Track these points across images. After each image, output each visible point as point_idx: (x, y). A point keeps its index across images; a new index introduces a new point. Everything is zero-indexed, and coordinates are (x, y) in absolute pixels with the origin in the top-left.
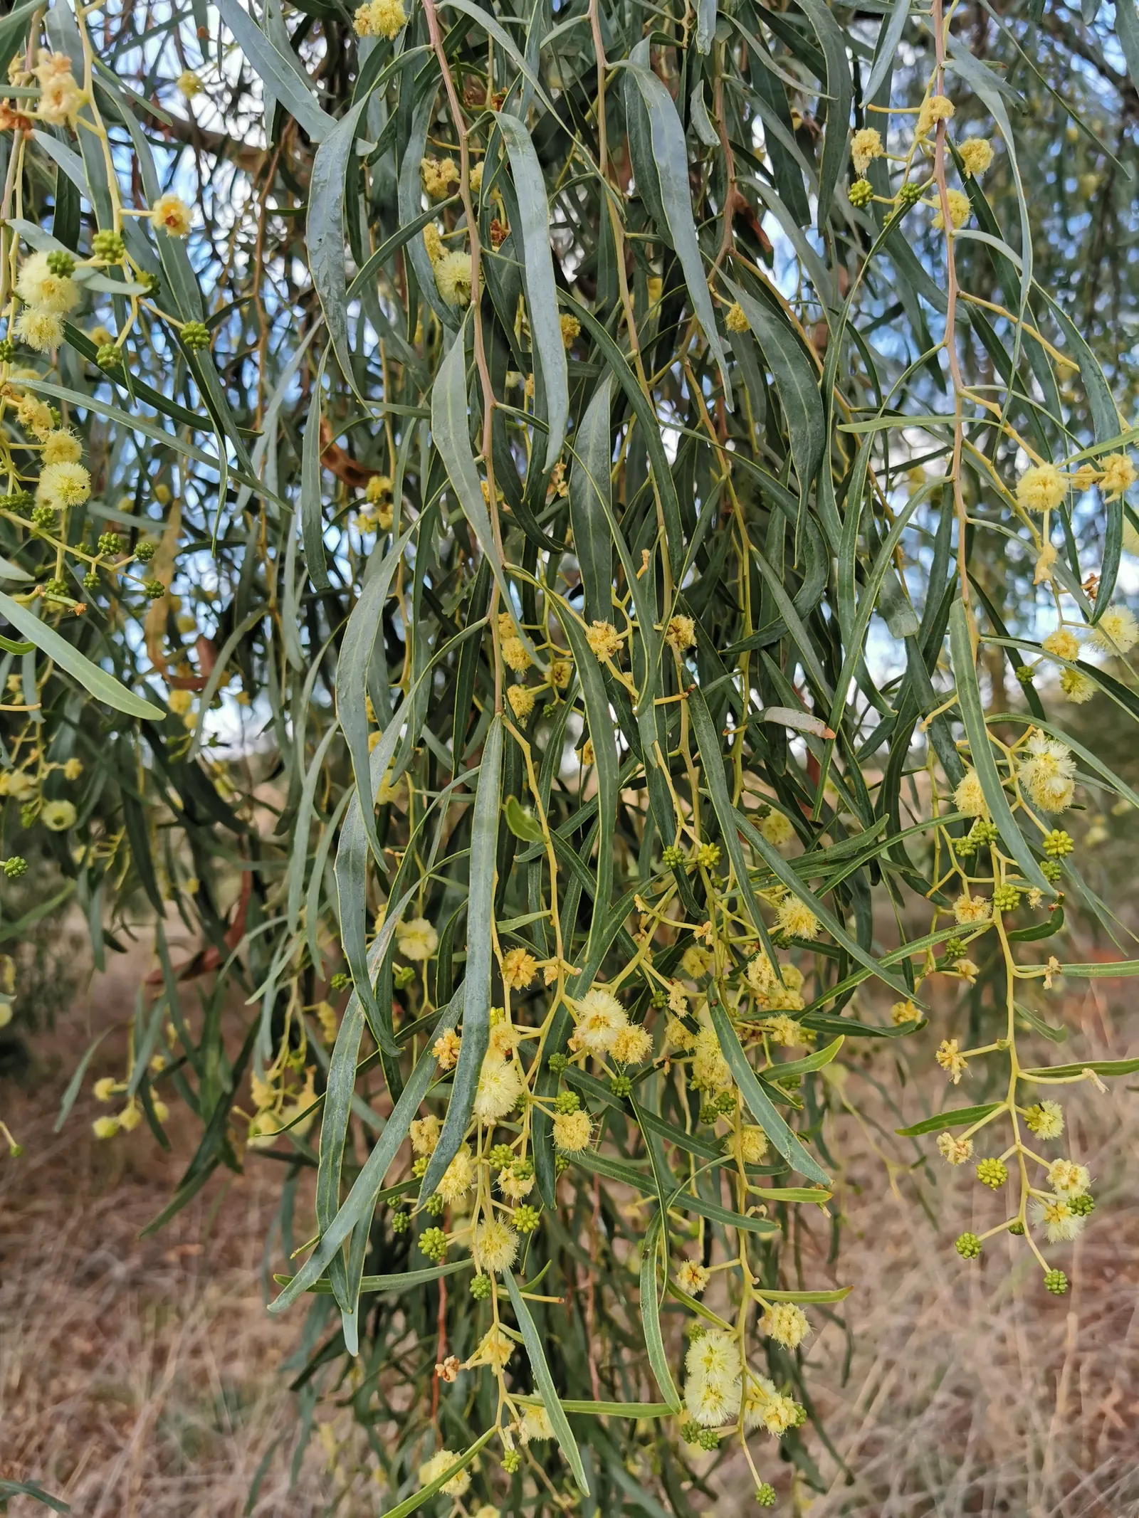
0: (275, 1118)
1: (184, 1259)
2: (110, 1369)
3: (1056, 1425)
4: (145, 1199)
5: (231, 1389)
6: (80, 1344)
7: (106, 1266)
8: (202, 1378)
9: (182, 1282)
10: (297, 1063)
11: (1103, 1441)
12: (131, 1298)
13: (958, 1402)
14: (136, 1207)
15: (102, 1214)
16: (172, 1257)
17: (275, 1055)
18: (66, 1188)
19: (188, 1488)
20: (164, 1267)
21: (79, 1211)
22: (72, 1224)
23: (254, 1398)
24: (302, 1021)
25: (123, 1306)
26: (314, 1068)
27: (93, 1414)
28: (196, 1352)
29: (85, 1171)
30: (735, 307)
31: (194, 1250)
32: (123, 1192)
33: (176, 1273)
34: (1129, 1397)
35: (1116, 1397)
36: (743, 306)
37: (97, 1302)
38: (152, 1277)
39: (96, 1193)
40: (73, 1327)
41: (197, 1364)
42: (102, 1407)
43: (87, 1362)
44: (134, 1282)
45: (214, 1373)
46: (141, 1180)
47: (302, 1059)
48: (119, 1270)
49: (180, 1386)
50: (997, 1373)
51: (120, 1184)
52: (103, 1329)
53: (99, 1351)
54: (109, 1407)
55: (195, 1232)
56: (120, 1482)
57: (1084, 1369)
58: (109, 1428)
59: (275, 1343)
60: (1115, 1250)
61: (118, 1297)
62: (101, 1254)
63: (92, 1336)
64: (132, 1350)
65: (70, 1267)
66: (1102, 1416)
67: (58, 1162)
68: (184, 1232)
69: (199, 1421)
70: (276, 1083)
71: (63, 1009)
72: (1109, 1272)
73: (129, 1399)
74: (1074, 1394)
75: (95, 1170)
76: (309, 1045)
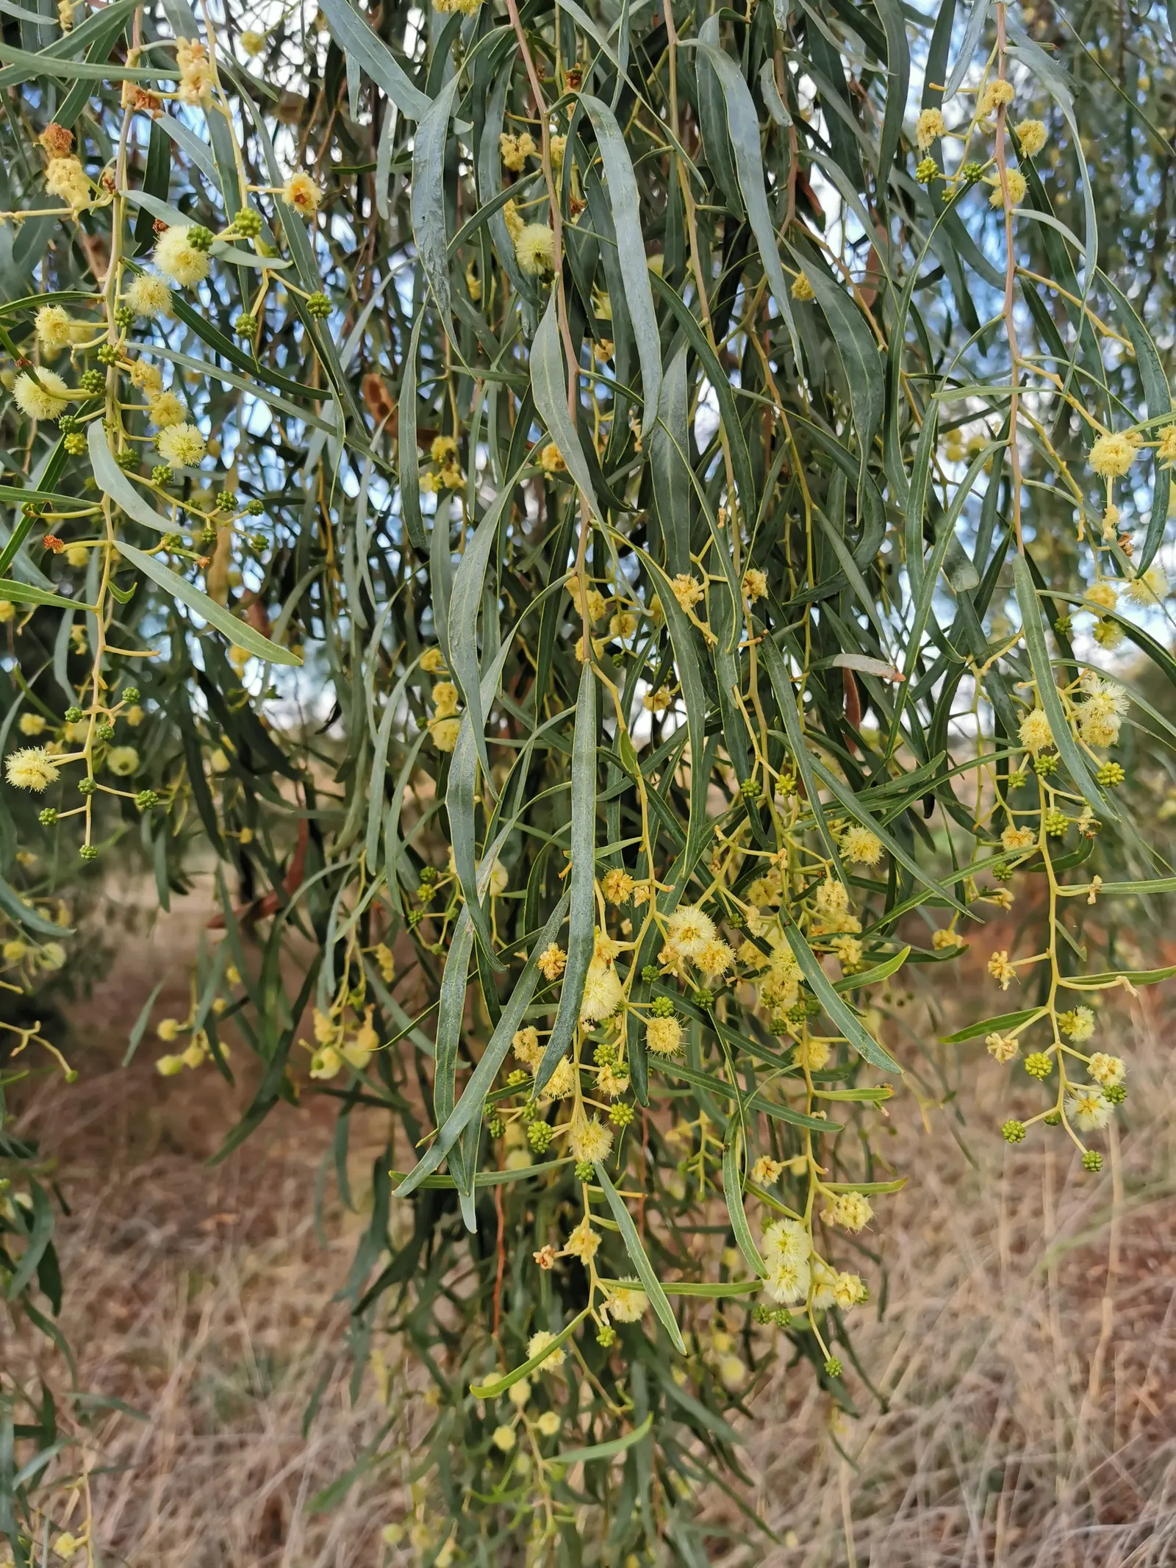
0: (337, 1052)
1: (221, 1226)
2: (144, 1332)
3: (1087, 1408)
4: (182, 1168)
5: (263, 1356)
6: (115, 1309)
7: (142, 1233)
8: (235, 1342)
9: (217, 1250)
10: (357, 1001)
11: (1136, 1426)
12: (166, 1265)
13: (988, 1384)
14: (174, 1176)
15: (138, 1182)
16: (209, 1225)
17: (337, 992)
18: (103, 1156)
19: (221, 1448)
20: (201, 1235)
21: (115, 1177)
22: (107, 1191)
23: (287, 1363)
24: (361, 961)
25: (158, 1273)
26: (372, 1006)
27: (127, 1377)
28: (230, 1319)
29: (122, 1140)
30: (800, 277)
31: (229, 1219)
32: (160, 1161)
33: (211, 1241)
34: (1165, 1386)
35: (1153, 1384)
36: (807, 274)
37: (133, 1269)
38: (187, 1244)
39: (131, 1162)
40: (107, 1292)
41: (231, 1330)
42: (137, 1372)
43: (121, 1327)
44: (171, 1249)
45: (247, 1340)
46: (178, 1150)
47: (363, 997)
48: (155, 1237)
49: (212, 1350)
50: (1031, 1358)
51: (155, 1153)
52: (138, 1295)
53: (134, 1316)
54: (144, 1370)
55: (231, 1202)
56: (152, 1442)
57: (1120, 1358)
58: (143, 1389)
59: (308, 1311)
60: (1159, 1240)
61: (154, 1264)
62: (136, 1222)
63: (127, 1301)
64: (168, 1315)
65: (104, 1232)
66: (1136, 1403)
67: (94, 1130)
68: (221, 1201)
69: (231, 1385)
70: (337, 1020)
71: (102, 978)
72: (1152, 1263)
73: (162, 1361)
74: (1108, 1381)
75: (132, 1139)
76: (368, 984)
